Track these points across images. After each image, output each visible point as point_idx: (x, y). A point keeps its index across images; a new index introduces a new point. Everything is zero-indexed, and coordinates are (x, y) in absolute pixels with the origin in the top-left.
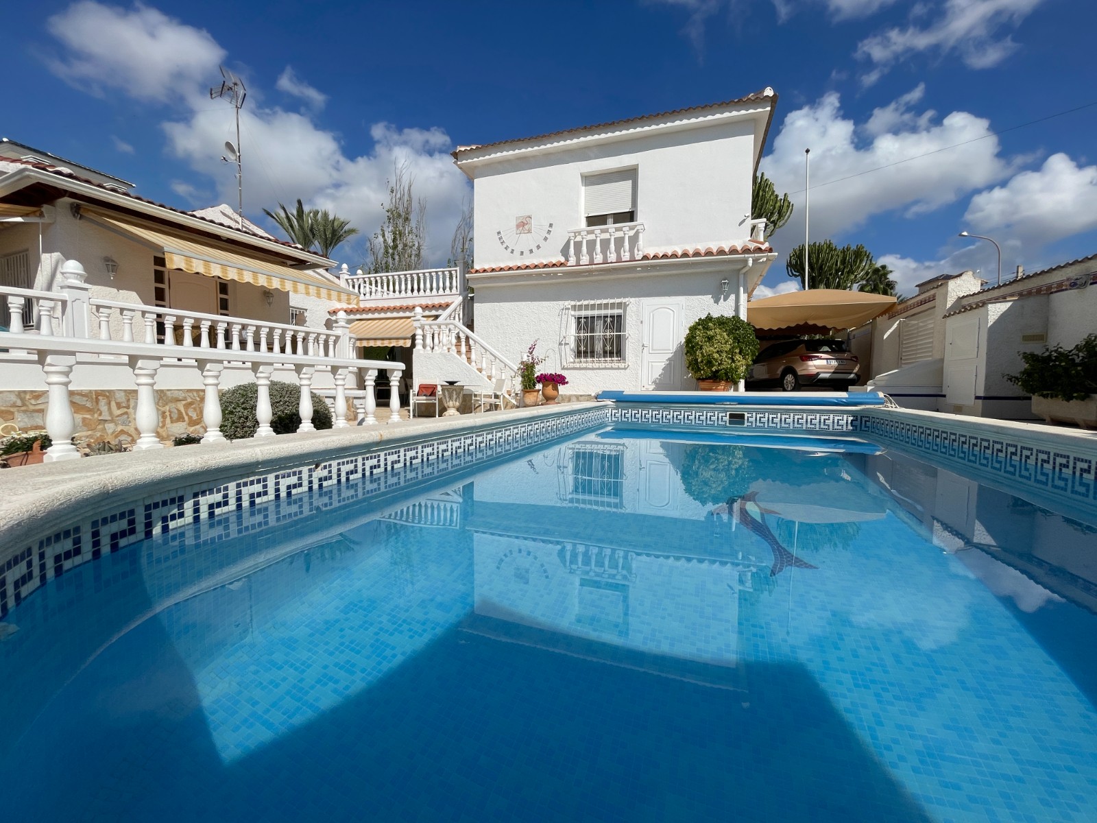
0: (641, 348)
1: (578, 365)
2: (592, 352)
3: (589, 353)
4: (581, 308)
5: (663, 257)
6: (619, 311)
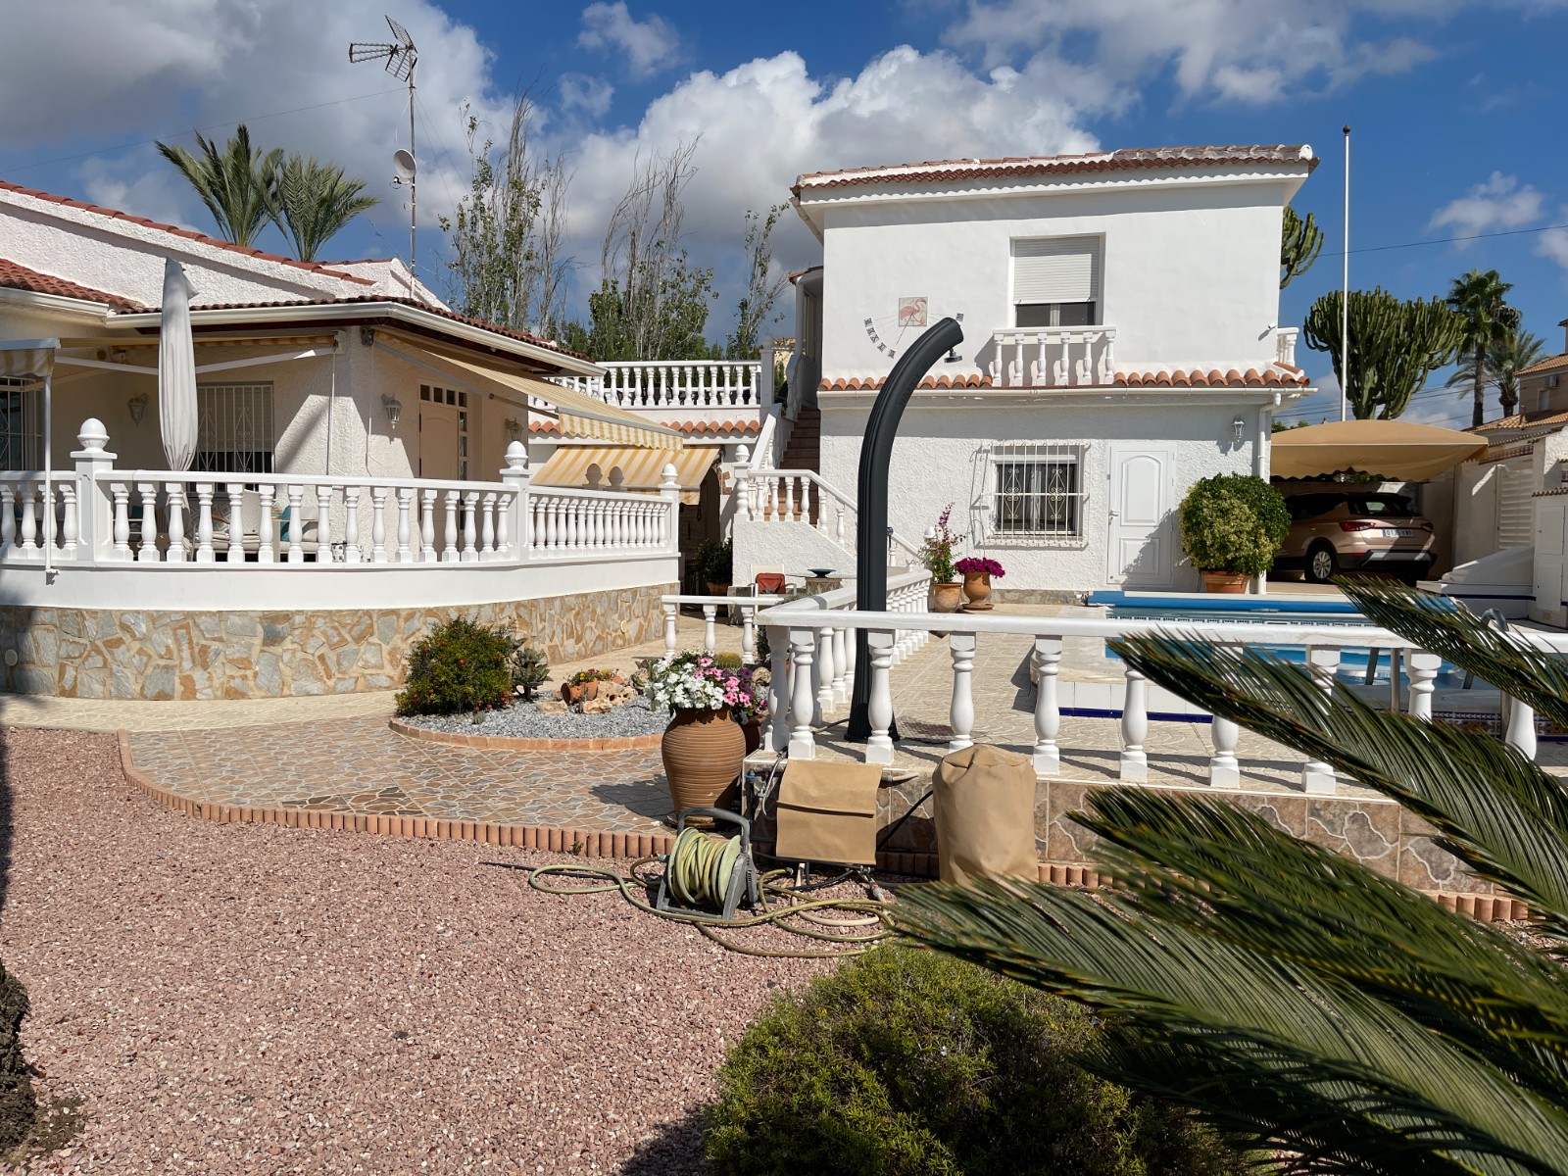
0: (1107, 518)
1: (1003, 542)
2: (1028, 521)
3: (1023, 522)
4: (1009, 450)
5: (1146, 382)
6: (1073, 457)
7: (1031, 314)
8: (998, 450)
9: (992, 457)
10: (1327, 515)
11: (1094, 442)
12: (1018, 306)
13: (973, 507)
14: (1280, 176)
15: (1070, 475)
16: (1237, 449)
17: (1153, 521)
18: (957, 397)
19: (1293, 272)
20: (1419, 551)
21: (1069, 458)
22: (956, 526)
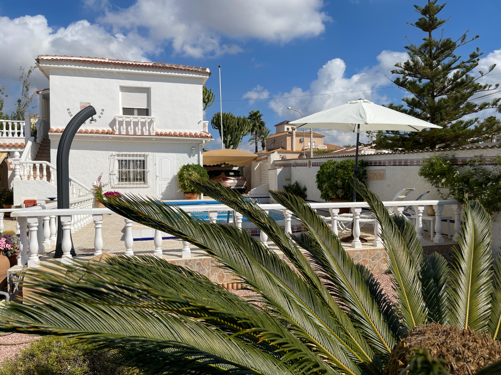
0: (155, 178)
1: (121, 186)
2: (129, 179)
3: (128, 179)
4: (122, 155)
5: (166, 135)
6: (144, 158)
7: (128, 111)
8: (118, 155)
9: (116, 157)
10: (220, 176)
11: (150, 153)
12: (123, 108)
13: (110, 174)
14: (201, 76)
15: (143, 164)
16: (193, 156)
17: (169, 178)
18: (103, 137)
19: (207, 105)
20: (242, 186)
21: (142, 158)
22: (104, 181)
